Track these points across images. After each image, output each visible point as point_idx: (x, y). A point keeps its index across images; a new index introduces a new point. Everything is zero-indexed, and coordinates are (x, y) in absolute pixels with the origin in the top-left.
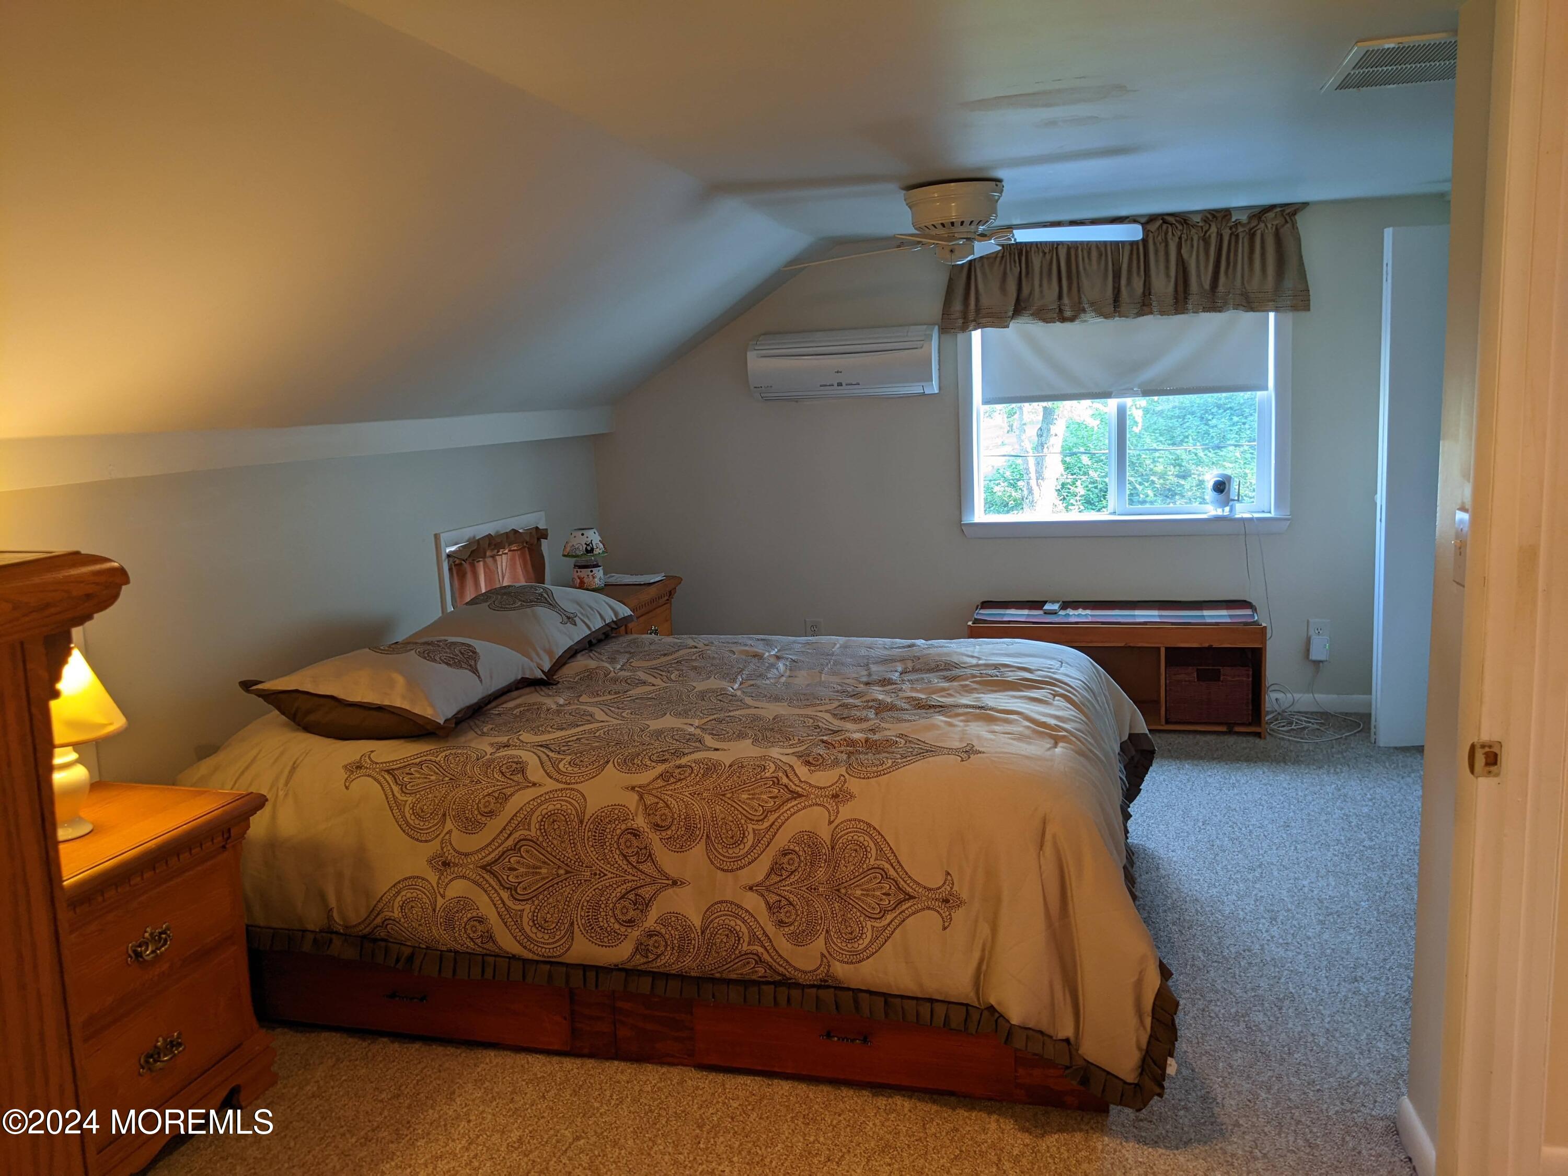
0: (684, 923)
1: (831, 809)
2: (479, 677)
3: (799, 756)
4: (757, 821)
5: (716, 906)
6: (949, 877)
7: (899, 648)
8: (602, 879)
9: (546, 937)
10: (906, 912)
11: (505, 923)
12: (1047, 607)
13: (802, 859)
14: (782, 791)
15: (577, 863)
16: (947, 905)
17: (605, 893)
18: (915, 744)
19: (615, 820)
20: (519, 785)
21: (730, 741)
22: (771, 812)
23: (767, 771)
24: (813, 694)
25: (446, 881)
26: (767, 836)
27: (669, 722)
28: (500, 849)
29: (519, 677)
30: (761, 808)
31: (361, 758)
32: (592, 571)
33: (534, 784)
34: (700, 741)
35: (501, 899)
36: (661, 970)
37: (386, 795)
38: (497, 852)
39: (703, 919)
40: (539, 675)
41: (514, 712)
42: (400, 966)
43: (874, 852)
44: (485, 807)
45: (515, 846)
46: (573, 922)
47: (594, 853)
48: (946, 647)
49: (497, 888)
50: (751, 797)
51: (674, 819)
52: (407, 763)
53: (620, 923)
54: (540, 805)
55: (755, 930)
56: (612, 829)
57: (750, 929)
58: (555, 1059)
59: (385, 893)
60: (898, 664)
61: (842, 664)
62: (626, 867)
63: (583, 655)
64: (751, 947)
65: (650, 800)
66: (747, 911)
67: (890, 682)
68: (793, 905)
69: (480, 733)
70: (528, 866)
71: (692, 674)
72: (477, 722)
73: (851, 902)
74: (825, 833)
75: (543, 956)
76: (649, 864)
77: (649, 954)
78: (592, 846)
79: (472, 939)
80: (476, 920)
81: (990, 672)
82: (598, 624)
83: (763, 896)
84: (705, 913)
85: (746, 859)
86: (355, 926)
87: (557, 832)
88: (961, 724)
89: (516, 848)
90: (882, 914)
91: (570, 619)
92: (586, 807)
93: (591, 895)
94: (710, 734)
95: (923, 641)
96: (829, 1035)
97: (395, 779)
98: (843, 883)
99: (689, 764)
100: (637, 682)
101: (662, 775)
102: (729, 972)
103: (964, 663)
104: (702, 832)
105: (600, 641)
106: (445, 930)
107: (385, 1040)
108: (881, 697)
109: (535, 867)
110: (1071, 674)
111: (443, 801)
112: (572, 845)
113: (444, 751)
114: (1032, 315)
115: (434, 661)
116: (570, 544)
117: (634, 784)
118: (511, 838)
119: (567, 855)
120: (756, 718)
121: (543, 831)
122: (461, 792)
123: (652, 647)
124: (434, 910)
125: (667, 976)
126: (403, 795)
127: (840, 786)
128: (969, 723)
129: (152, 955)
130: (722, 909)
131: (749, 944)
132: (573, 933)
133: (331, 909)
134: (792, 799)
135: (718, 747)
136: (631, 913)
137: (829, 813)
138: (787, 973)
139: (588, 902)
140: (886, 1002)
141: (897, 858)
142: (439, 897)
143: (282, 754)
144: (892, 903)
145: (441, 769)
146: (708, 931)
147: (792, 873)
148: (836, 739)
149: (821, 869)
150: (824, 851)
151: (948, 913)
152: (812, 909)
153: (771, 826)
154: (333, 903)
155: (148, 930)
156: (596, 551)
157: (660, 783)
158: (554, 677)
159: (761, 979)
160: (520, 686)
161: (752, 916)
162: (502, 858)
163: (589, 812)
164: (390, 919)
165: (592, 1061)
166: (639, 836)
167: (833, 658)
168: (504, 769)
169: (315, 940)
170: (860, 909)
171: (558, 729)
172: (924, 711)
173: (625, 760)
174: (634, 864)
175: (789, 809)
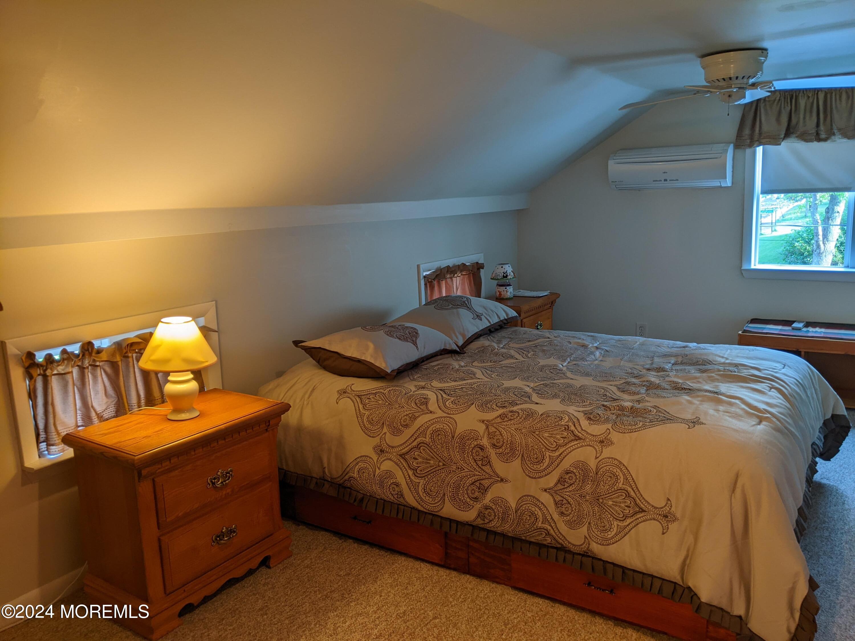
0: (506, 504)
1: (598, 450)
2: (417, 347)
3: (585, 413)
4: (551, 450)
5: (525, 498)
6: (669, 502)
7: (677, 347)
8: (462, 472)
9: (431, 500)
10: (639, 519)
11: (410, 489)
12: (795, 325)
13: (578, 477)
14: (569, 434)
15: (449, 460)
16: (667, 519)
17: (463, 480)
18: (662, 413)
19: (471, 438)
20: (423, 411)
21: (547, 399)
22: (561, 446)
23: (563, 420)
24: (611, 373)
25: (382, 460)
26: (557, 460)
27: (517, 383)
28: (410, 446)
29: (442, 348)
30: (555, 443)
31: (346, 387)
32: (506, 288)
33: (431, 412)
34: (529, 397)
35: (408, 475)
36: (492, 529)
37: (355, 409)
38: (408, 448)
39: (517, 504)
40: (455, 347)
41: (435, 368)
42: (356, 504)
43: (622, 480)
44: (404, 422)
45: (418, 446)
46: (445, 494)
47: (459, 456)
48: (708, 349)
49: (407, 468)
50: (550, 435)
51: (504, 443)
52: (369, 392)
53: (470, 499)
54: (432, 424)
55: (547, 516)
56: (469, 444)
57: (543, 514)
58: (436, 568)
59: (351, 463)
60: (672, 358)
61: (637, 355)
62: (475, 467)
63: (484, 337)
64: (544, 525)
65: (492, 429)
66: (542, 503)
67: (663, 370)
68: (570, 504)
69: (412, 379)
70: (423, 458)
71: (541, 354)
72: (413, 372)
73: (605, 508)
74: (592, 464)
75: (429, 510)
76: (488, 467)
77: (485, 519)
78: (458, 452)
79: (392, 495)
80: (395, 485)
81: (731, 368)
82: (495, 320)
83: (552, 496)
84: (518, 500)
85: (544, 472)
86: (336, 478)
87: (440, 441)
88: (698, 403)
89: (418, 447)
90: (624, 518)
91: (479, 317)
92: (456, 429)
93: (455, 480)
94: (536, 393)
95: (695, 344)
96: (589, 584)
97: (361, 401)
98: (601, 496)
99: (518, 411)
100: (509, 356)
101: (501, 416)
102: (530, 537)
103: (716, 361)
104: (519, 453)
105: (496, 330)
106: (379, 487)
107: (351, 541)
108: (653, 379)
109: (427, 459)
110: (788, 374)
111: (383, 416)
112: (448, 450)
113: (389, 387)
114: (797, 137)
115: (392, 336)
116: (495, 272)
117: (484, 419)
118: (416, 441)
119: (444, 455)
120: (569, 386)
121: (432, 439)
122: (394, 411)
123: (524, 336)
124: (374, 476)
125: (495, 533)
126: (364, 410)
127: (606, 436)
128: (703, 403)
129: (221, 484)
130: (528, 500)
131: (542, 523)
132: (444, 500)
133: (324, 468)
134: (574, 440)
135: (537, 402)
136: (477, 494)
137: (596, 451)
138: (564, 544)
139: (454, 483)
140: (623, 572)
141: (636, 485)
142: (377, 469)
143: (309, 381)
144: (631, 512)
145: (385, 398)
146: (519, 511)
147: (571, 485)
148: (613, 405)
149: (588, 485)
150: (591, 474)
151: (666, 524)
152: (581, 508)
153: (560, 455)
154: (326, 465)
155: (220, 471)
156: (509, 277)
157: (499, 420)
158: (464, 349)
159: (549, 545)
160: (443, 353)
161: (545, 507)
162: (411, 452)
163: (458, 432)
164: (352, 477)
165: (455, 573)
166: (484, 449)
167: (632, 351)
168: (417, 401)
169: (316, 483)
170: (611, 513)
171: (453, 381)
172: (678, 391)
173: (482, 404)
174: (480, 466)
175: (572, 446)
